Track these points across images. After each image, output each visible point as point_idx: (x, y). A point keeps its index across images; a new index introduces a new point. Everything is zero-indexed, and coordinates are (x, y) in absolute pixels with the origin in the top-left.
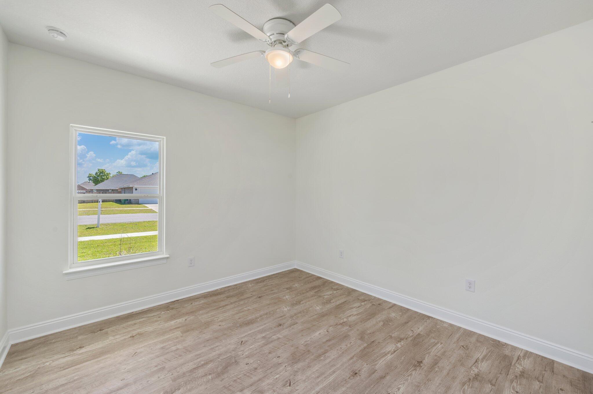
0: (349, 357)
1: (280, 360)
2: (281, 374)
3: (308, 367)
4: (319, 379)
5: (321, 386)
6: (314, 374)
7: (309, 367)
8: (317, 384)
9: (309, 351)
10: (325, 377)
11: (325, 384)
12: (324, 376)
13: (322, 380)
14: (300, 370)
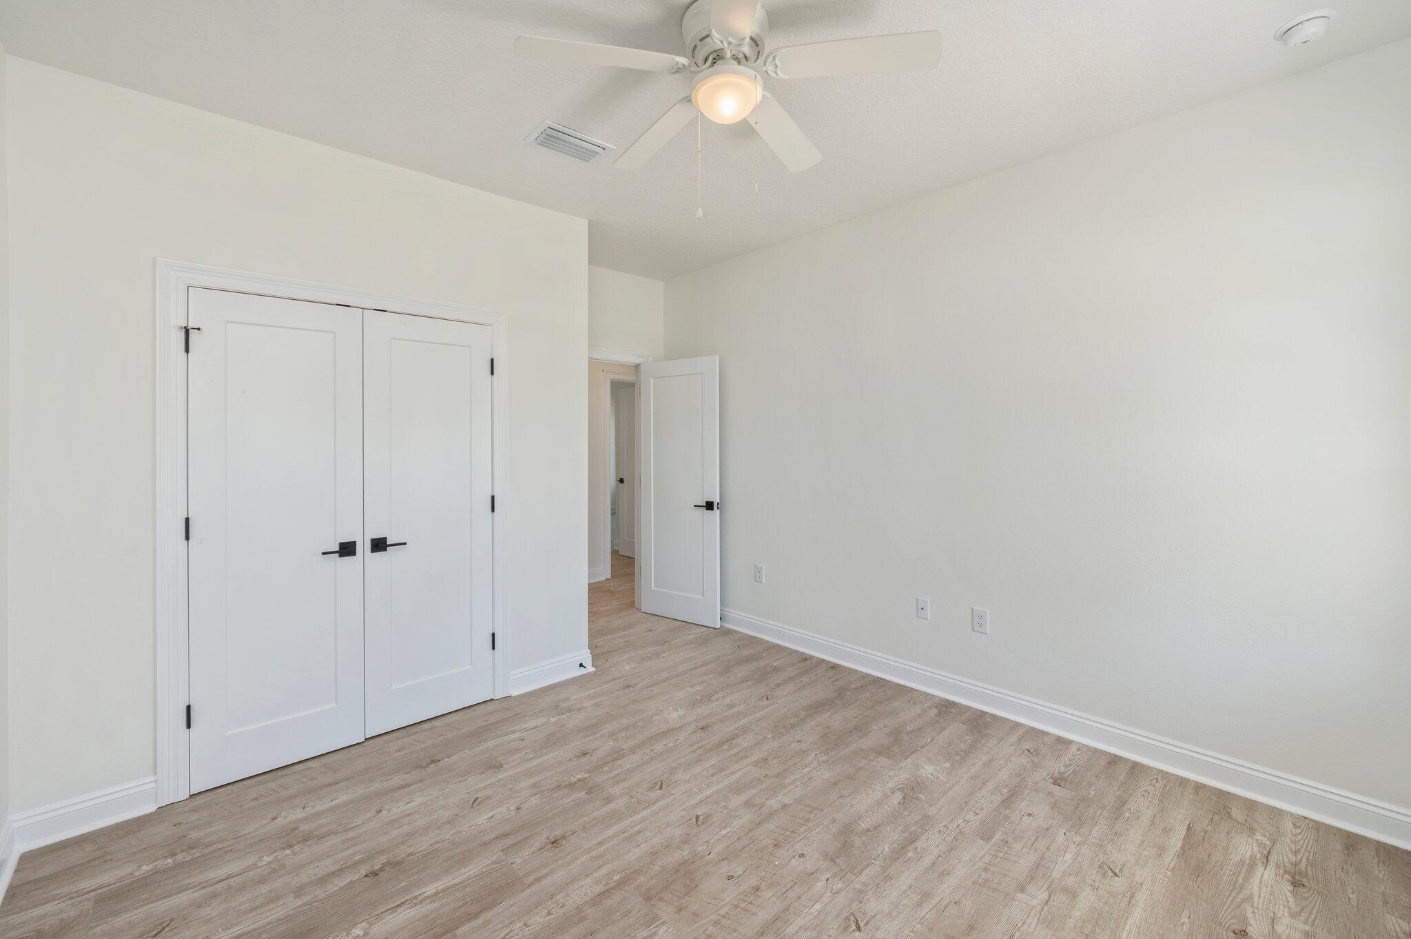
0: (543, 882)
1: (725, 868)
2: (717, 837)
3: (657, 853)
4: (637, 828)
5: (638, 817)
6: (647, 838)
7: (654, 854)
8: (644, 820)
9: (647, 899)
10: (624, 832)
11: (628, 821)
12: (626, 834)
13: (632, 827)
14: (675, 845)
